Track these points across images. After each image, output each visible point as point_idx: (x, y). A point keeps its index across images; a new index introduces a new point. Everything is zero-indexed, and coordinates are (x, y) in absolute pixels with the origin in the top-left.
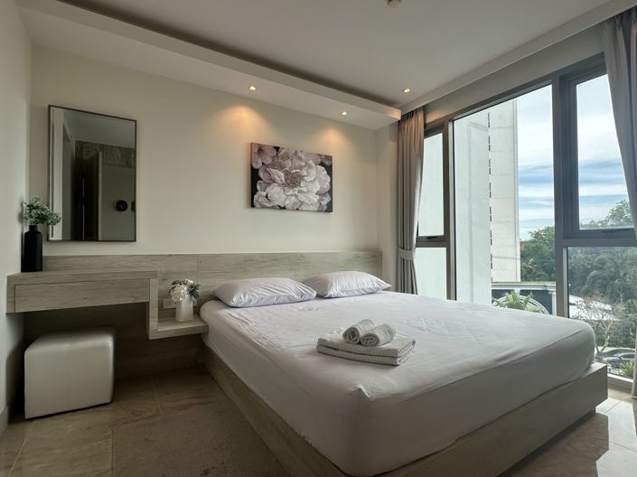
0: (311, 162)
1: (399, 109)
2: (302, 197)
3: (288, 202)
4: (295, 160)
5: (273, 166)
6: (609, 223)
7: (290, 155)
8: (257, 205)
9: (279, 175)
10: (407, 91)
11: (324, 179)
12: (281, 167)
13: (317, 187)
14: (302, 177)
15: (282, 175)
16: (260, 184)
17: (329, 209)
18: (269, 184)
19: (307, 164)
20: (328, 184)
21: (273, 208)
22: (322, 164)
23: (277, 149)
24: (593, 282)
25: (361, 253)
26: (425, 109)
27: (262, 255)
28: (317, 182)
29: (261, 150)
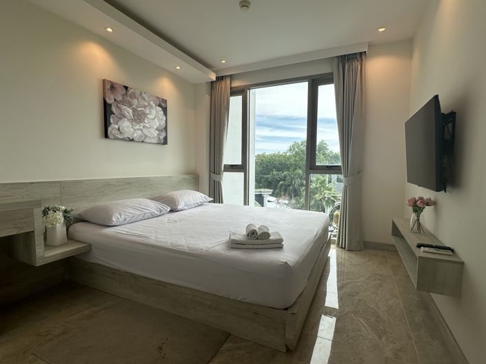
0: (152, 103)
1: (214, 72)
2: (146, 131)
3: (135, 135)
4: (140, 100)
5: (123, 102)
6: (288, 154)
7: (137, 94)
8: (111, 137)
9: (128, 111)
10: (223, 62)
11: (161, 117)
12: (130, 105)
13: (156, 124)
14: (146, 115)
15: (131, 111)
16: (113, 117)
17: (165, 142)
18: (120, 119)
19: (149, 104)
20: (164, 122)
21: (123, 139)
22: (160, 106)
23: (126, 88)
24: (281, 188)
25: (186, 176)
26: (232, 77)
27: (118, 180)
28: (156, 120)
29: (113, 87)
